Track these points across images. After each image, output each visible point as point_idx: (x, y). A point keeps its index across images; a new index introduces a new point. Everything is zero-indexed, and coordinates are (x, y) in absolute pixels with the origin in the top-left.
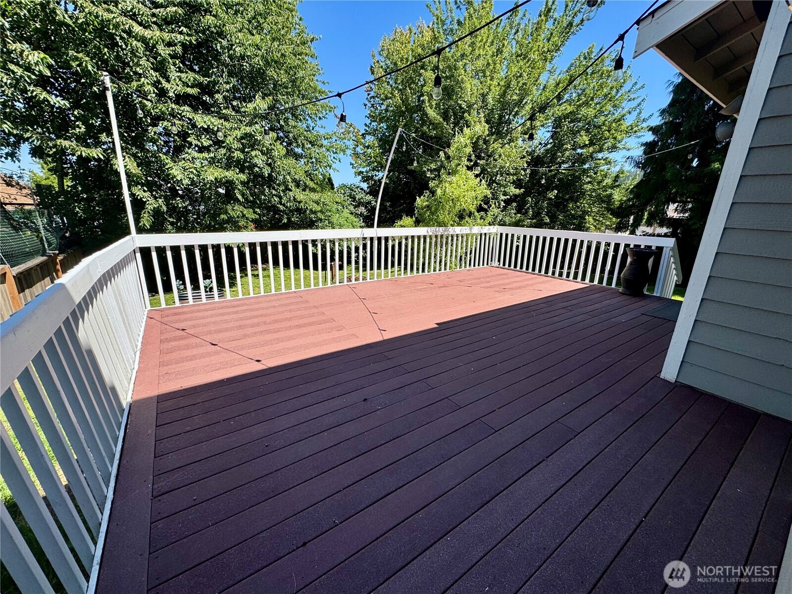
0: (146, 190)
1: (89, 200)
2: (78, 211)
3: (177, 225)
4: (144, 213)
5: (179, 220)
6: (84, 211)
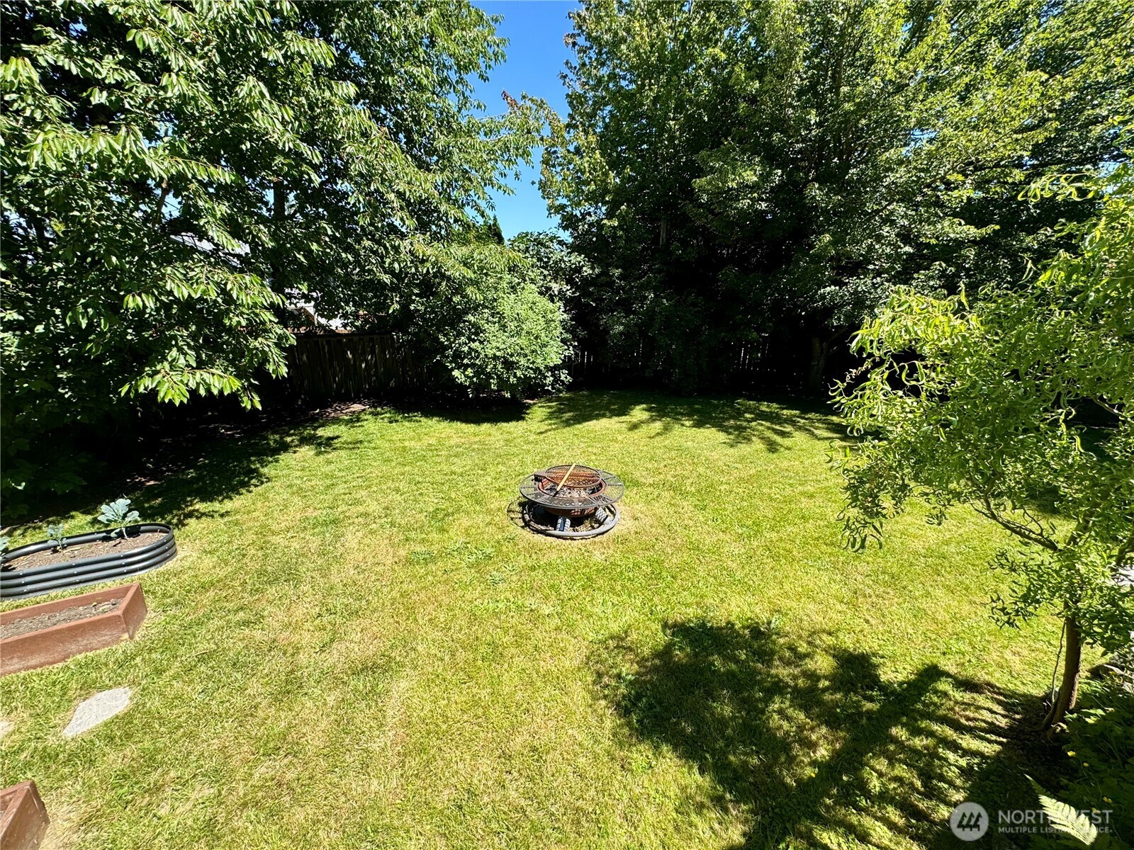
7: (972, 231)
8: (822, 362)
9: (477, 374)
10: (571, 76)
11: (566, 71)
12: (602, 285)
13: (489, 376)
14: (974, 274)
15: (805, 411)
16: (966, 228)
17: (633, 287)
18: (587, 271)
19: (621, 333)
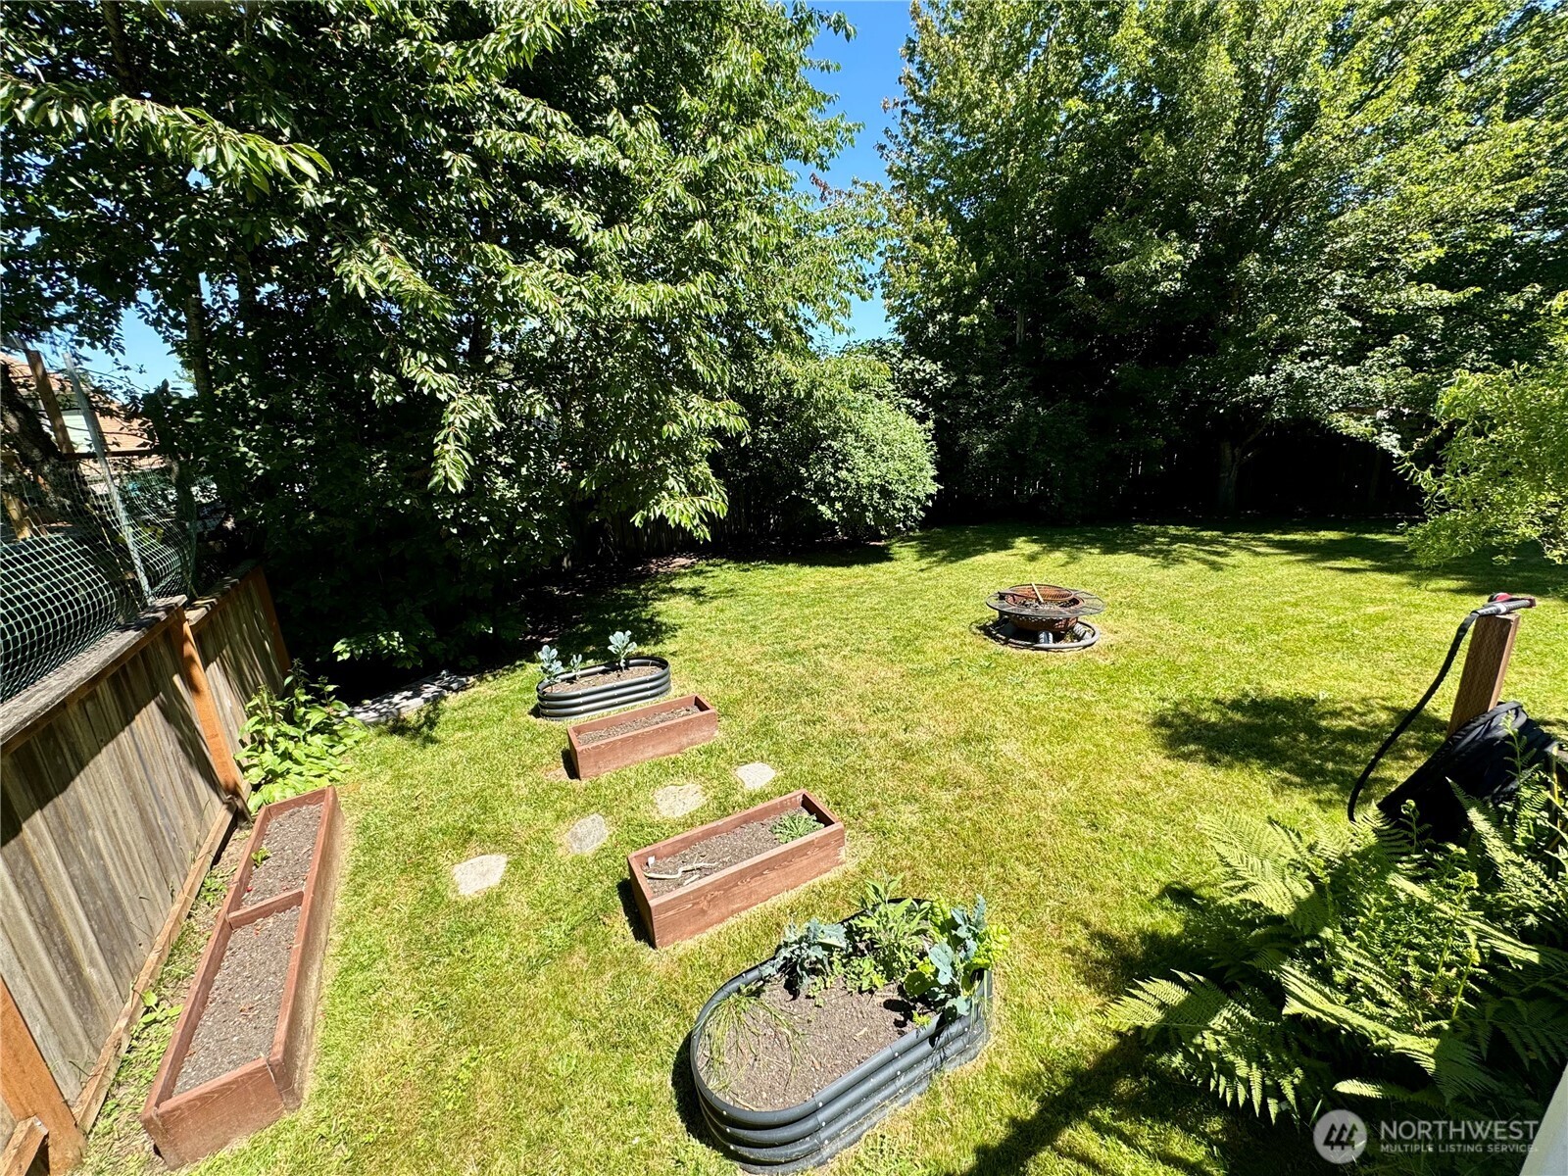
0: (445, 365)
1: (277, 417)
2: (246, 453)
3: (519, 473)
4: (445, 441)
5: (521, 459)
6: (263, 452)
7: (1447, 297)
8: (1234, 474)
9: (846, 508)
10: (890, 146)
11: (885, 141)
12: (958, 397)
13: (865, 508)
14: (1442, 347)
15: (1228, 530)
16: (1437, 293)
17: (994, 396)
18: (941, 381)
19: (987, 453)
